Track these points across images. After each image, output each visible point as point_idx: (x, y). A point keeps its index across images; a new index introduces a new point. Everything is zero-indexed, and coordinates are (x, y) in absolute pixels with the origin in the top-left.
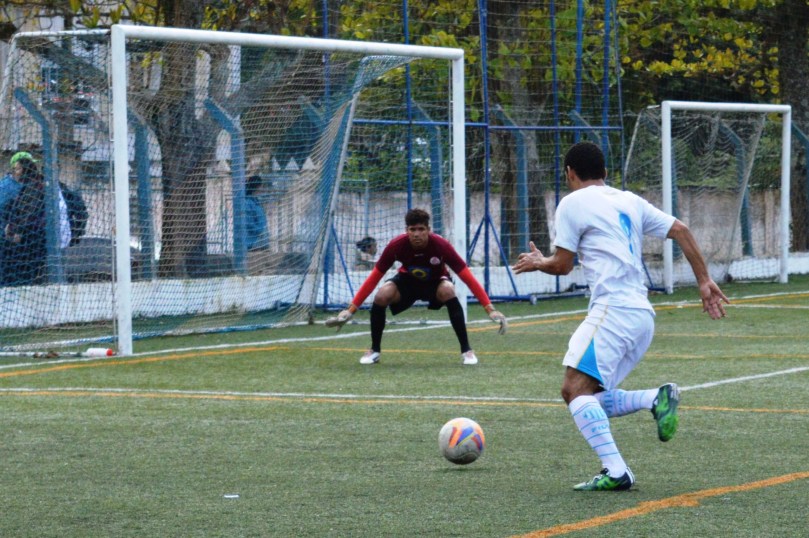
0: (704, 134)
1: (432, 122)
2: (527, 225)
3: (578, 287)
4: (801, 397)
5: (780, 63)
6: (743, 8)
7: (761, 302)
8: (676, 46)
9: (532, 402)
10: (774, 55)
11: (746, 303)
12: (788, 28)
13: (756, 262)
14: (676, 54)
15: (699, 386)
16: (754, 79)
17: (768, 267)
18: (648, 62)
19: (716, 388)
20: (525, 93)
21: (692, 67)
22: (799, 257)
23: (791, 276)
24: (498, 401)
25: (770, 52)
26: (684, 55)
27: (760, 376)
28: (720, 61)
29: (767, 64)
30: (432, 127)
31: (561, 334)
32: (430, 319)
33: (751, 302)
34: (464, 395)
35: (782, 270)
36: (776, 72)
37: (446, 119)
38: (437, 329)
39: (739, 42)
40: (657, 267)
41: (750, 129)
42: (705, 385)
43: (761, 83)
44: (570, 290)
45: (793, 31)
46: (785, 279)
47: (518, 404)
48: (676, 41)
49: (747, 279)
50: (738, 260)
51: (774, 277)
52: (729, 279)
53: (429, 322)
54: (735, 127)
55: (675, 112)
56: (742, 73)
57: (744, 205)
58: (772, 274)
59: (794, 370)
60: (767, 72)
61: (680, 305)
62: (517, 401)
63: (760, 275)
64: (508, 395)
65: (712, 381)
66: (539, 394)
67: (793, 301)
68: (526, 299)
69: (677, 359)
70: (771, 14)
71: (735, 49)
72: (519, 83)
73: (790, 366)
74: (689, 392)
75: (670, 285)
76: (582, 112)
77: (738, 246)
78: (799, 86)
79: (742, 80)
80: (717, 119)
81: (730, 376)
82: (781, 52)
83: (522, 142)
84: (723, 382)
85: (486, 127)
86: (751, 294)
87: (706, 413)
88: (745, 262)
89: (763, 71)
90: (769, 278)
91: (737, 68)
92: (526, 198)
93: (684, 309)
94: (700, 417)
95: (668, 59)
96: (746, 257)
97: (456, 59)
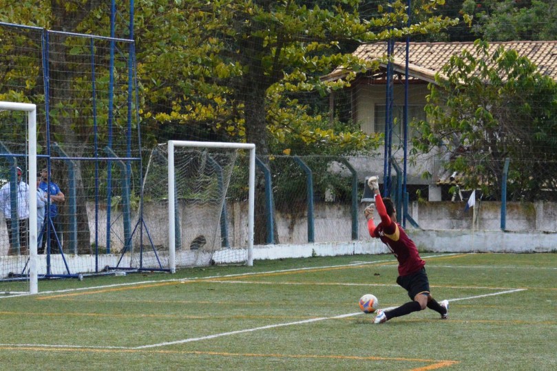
0: (196, 163)
1: (11, 154)
2: (75, 225)
3: (110, 269)
4: (276, 345)
5: (246, 114)
6: (220, 77)
7: (237, 279)
8: (174, 103)
9: (92, 348)
10: (241, 109)
11: (227, 280)
12: (251, 90)
13: (231, 251)
14: (174, 108)
15: (205, 338)
16: (227, 125)
17: (239, 255)
18: (155, 114)
19: (216, 339)
20: (73, 134)
21: (185, 117)
22: (260, 248)
23: (255, 261)
24: (69, 348)
25: (238, 107)
26: (180, 108)
27: (246, 330)
28: (205, 113)
29: (236, 115)
30: (11, 158)
31: (104, 301)
32: (11, 291)
33: (230, 279)
34: (44, 343)
35: (249, 257)
36: (243, 121)
37: (24, 152)
38: (17, 297)
39: (217, 100)
40: (164, 255)
41: (227, 160)
42: (209, 337)
43: (232, 128)
44: (105, 270)
45: (255, 92)
46: (251, 263)
47: (83, 350)
48: (174, 99)
49: (225, 263)
50: (219, 250)
51: (244, 262)
52: (212, 263)
53: (11, 293)
54: (218, 159)
55: (176, 147)
56: (219, 121)
57: (223, 212)
58: (242, 260)
59: (268, 327)
60: (236, 121)
61: (183, 281)
62: (82, 348)
63: (234, 260)
64: (74, 344)
65: (213, 334)
66: (96, 343)
67: (260, 278)
68: (76, 277)
69: (186, 319)
70: (240, 81)
71: (215, 105)
72: (68, 128)
73: (265, 324)
74: (199, 342)
75: (173, 267)
76: (113, 147)
77: (219, 240)
78: (259, 130)
79: (219, 126)
80: (205, 153)
81: (226, 331)
82: (246, 107)
83: (72, 168)
84: (221, 335)
85: (48, 158)
86: (229, 274)
87: (213, 356)
88: (224, 251)
89: (233, 120)
90: (240, 263)
91: (216, 118)
92: (75, 206)
93: (186, 284)
94: (209, 359)
95: (169, 112)
96: (224, 248)
97: (31, 111)
